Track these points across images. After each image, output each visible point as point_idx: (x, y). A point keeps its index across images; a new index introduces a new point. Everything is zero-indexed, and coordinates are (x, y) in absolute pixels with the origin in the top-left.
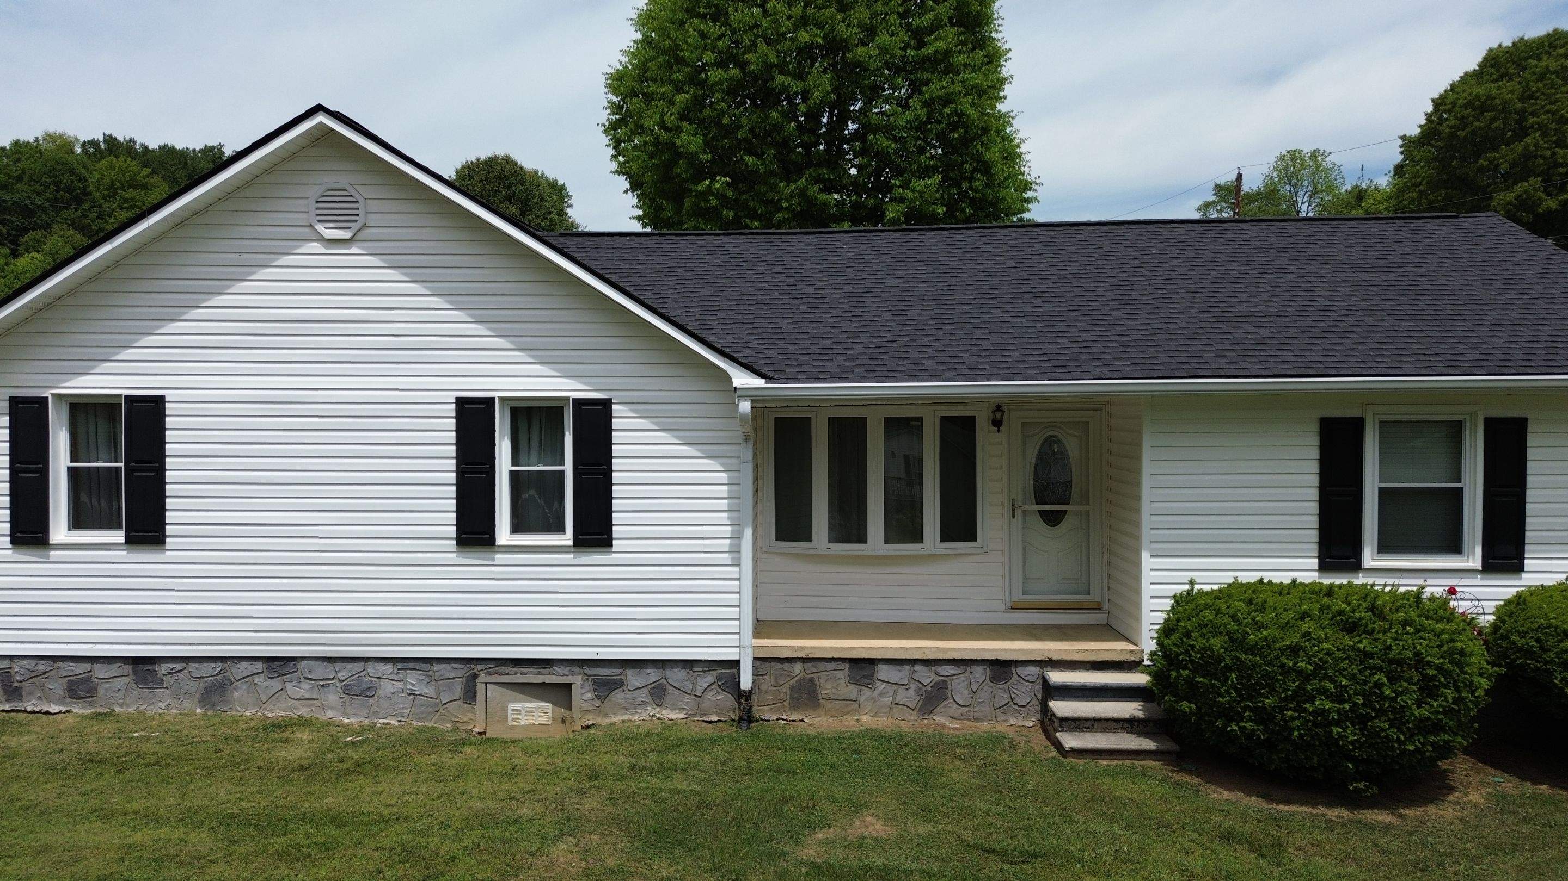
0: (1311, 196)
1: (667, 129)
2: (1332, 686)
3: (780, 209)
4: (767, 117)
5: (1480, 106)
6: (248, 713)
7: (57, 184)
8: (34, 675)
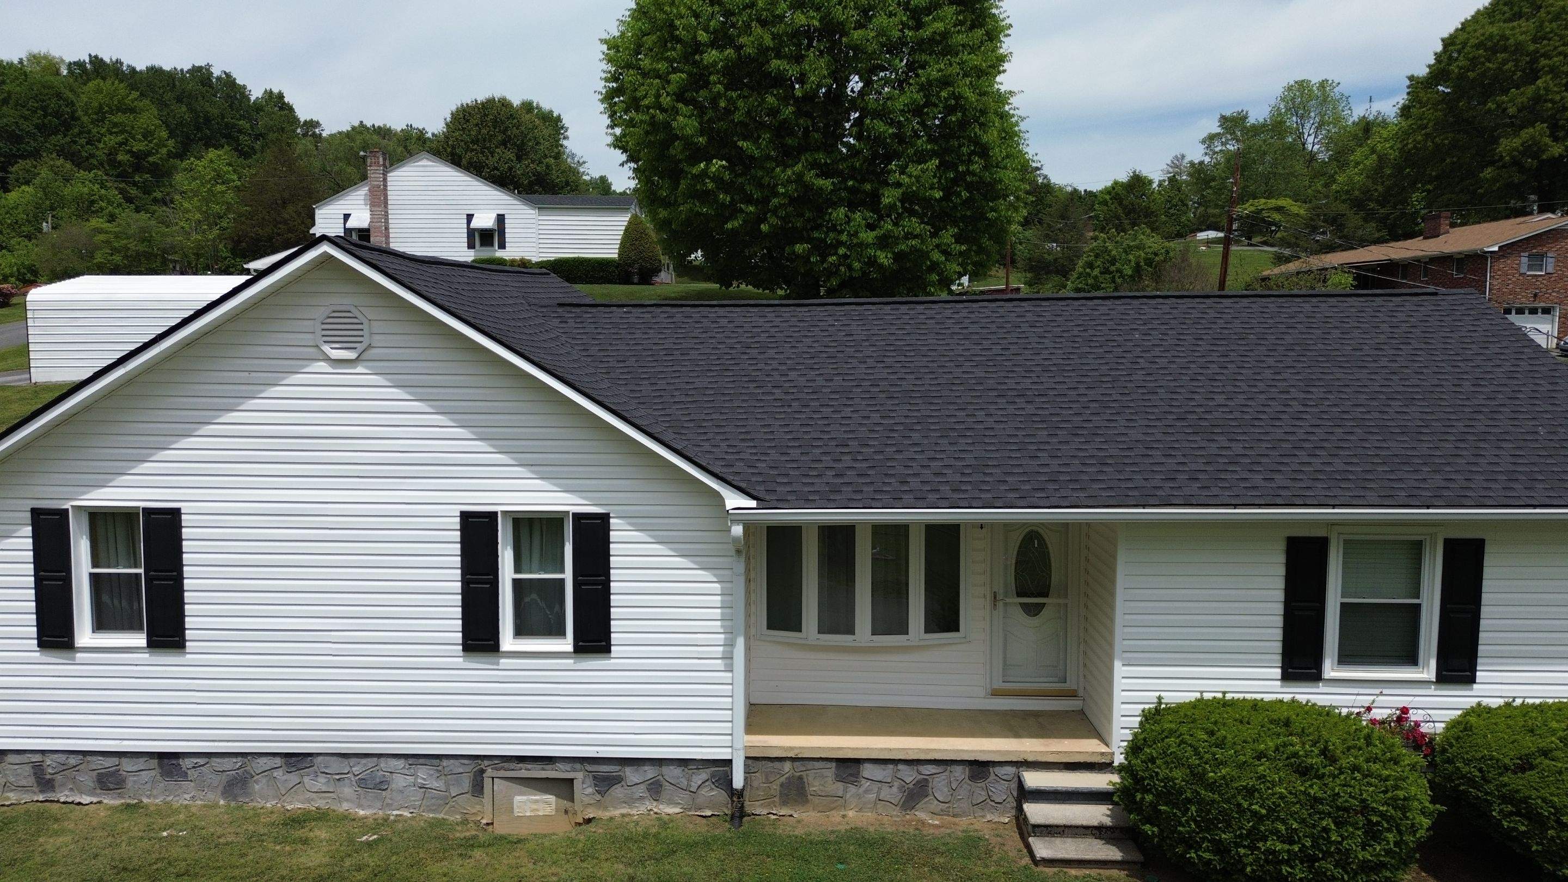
0: (1317, 128)
1: (663, 110)
2: (1283, 828)
3: (776, 194)
4: (763, 100)
5: (1493, 47)
6: (269, 805)
7: (44, 109)
8: (64, 768)
